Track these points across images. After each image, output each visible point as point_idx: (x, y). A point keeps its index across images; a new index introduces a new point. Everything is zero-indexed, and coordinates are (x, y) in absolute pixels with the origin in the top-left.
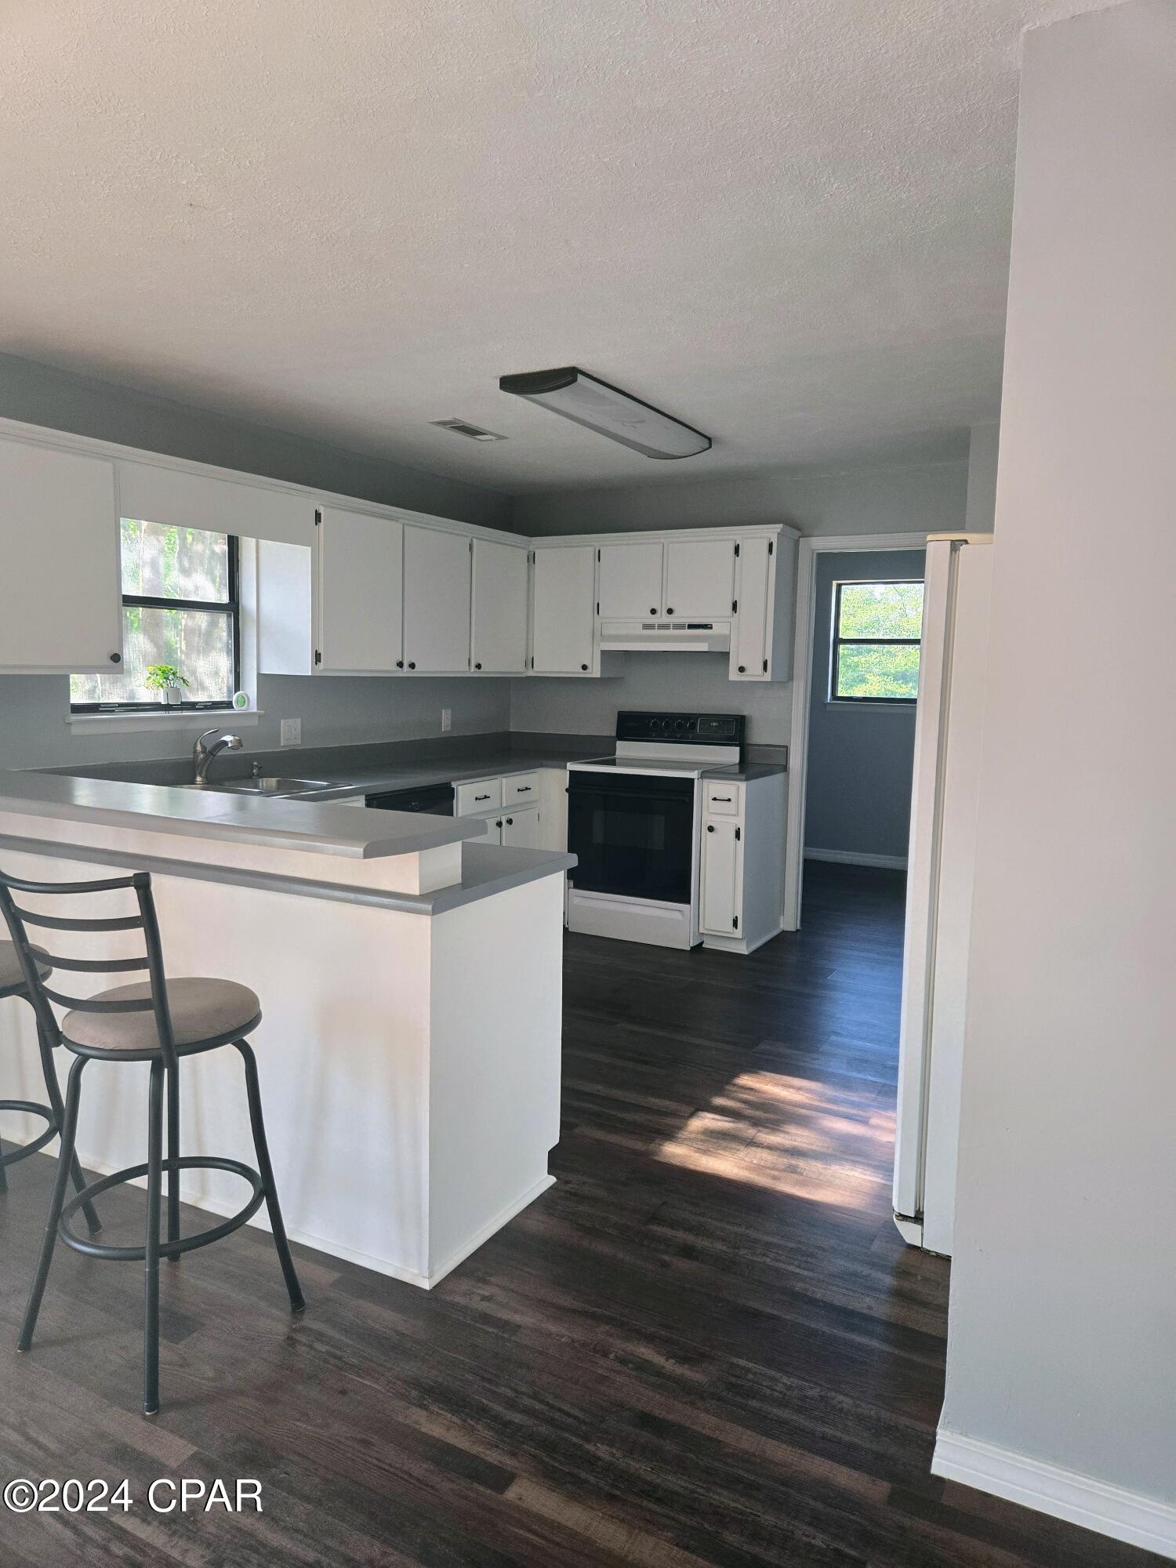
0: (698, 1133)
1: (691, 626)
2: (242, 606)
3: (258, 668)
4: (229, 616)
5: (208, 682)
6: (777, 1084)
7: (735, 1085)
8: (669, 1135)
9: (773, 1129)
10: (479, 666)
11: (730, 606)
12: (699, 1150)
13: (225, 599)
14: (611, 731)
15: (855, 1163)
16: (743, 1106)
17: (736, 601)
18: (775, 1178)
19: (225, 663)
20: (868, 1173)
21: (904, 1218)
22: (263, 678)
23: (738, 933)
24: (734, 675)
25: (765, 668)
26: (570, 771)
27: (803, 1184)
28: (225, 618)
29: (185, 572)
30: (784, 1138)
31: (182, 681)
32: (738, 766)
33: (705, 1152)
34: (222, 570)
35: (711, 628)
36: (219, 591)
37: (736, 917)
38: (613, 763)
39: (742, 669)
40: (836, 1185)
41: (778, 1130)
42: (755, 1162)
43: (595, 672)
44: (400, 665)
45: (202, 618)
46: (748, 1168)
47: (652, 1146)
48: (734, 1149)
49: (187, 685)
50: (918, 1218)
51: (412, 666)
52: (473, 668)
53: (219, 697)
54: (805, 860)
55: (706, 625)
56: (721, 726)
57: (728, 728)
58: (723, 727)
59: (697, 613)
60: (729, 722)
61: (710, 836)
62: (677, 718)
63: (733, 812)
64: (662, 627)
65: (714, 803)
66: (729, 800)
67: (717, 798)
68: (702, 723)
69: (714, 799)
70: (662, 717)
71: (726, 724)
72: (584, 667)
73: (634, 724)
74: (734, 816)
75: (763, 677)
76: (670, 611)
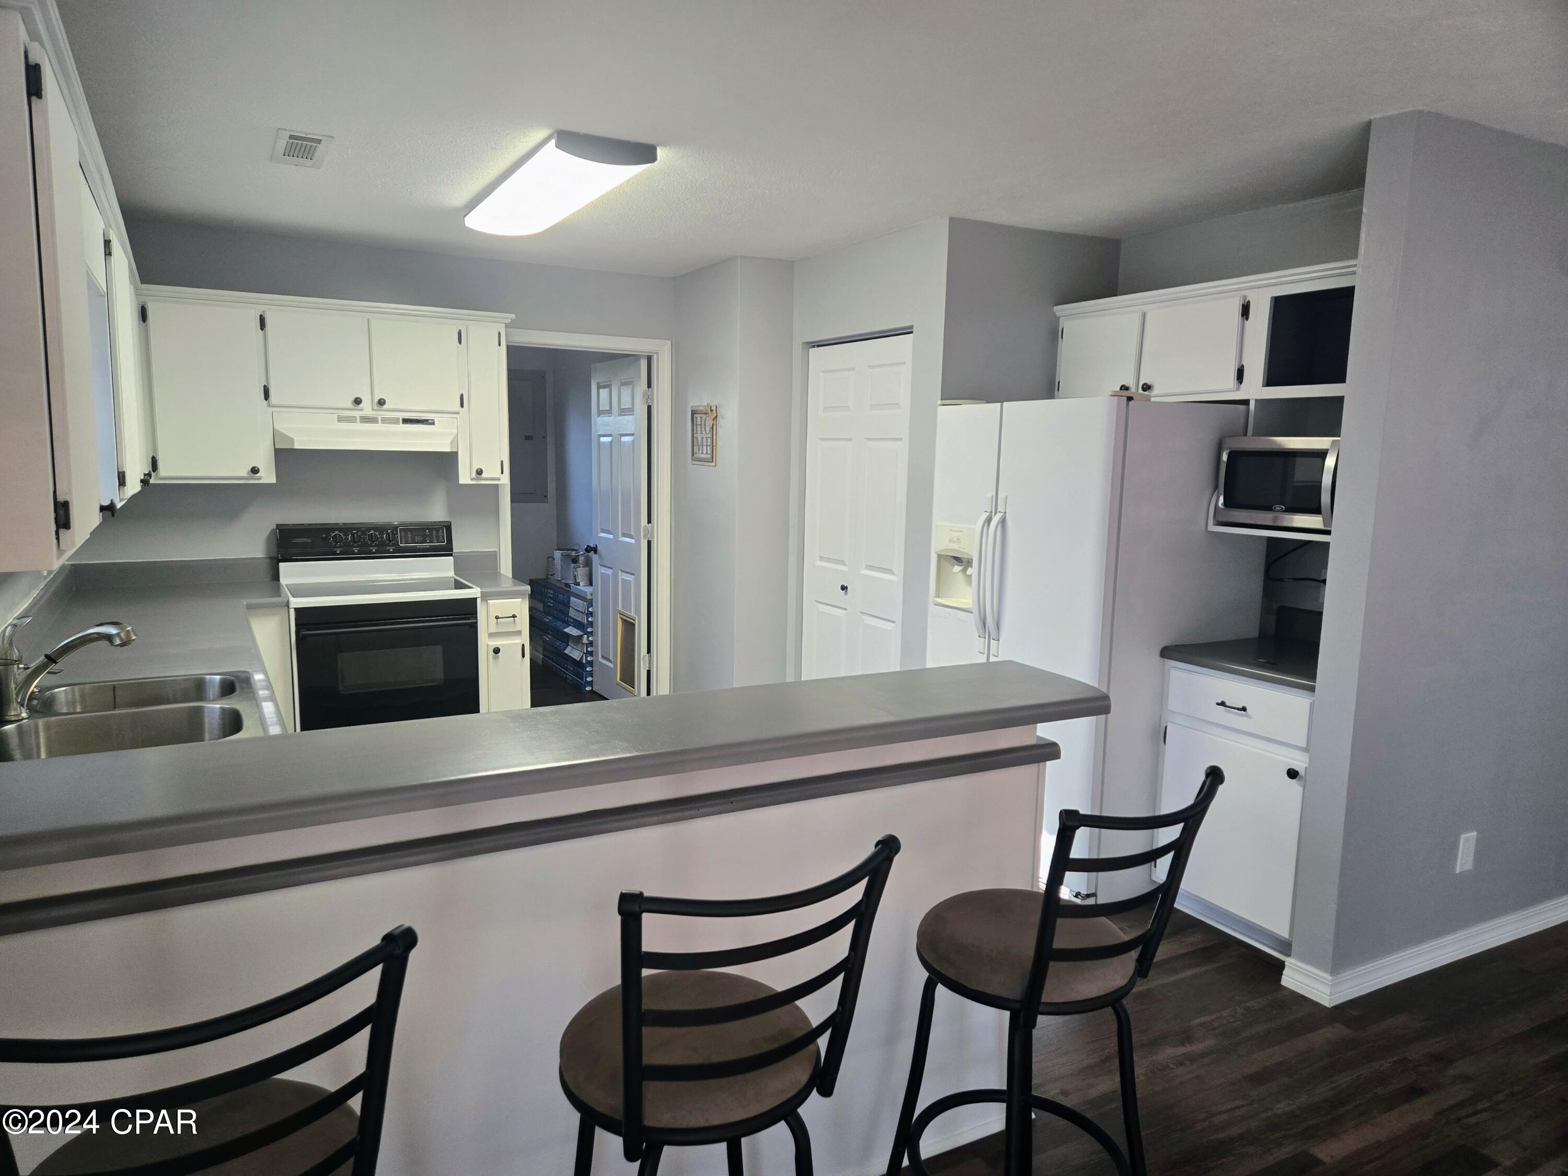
1: (406, 421)
11: (457, 401)
17: (463, 394)
24: (465, 477)
25: (502, 471)
26: (296, 609)
35: (433, 423)
39: (479, 472)
43: (268, 476)
55: (427, 420)
56: (428, 536)
57: (438, 537)
58: (431, 536)
59: (415, 409)
60: (437, 530)
61: (495, 658)
62: (369, 529)
63: (518, 629)
64: (366, 420)
65: (497, 622)
66: (514, 616)
67: (500, 616)
68: (403, 534)
69: (497, 618)
70: (346, 529)
71: (434, 532)
72: (255, 471)
73: (305, 540)
74: (519, 633)
75: (499, 479)
76: (381, 402)
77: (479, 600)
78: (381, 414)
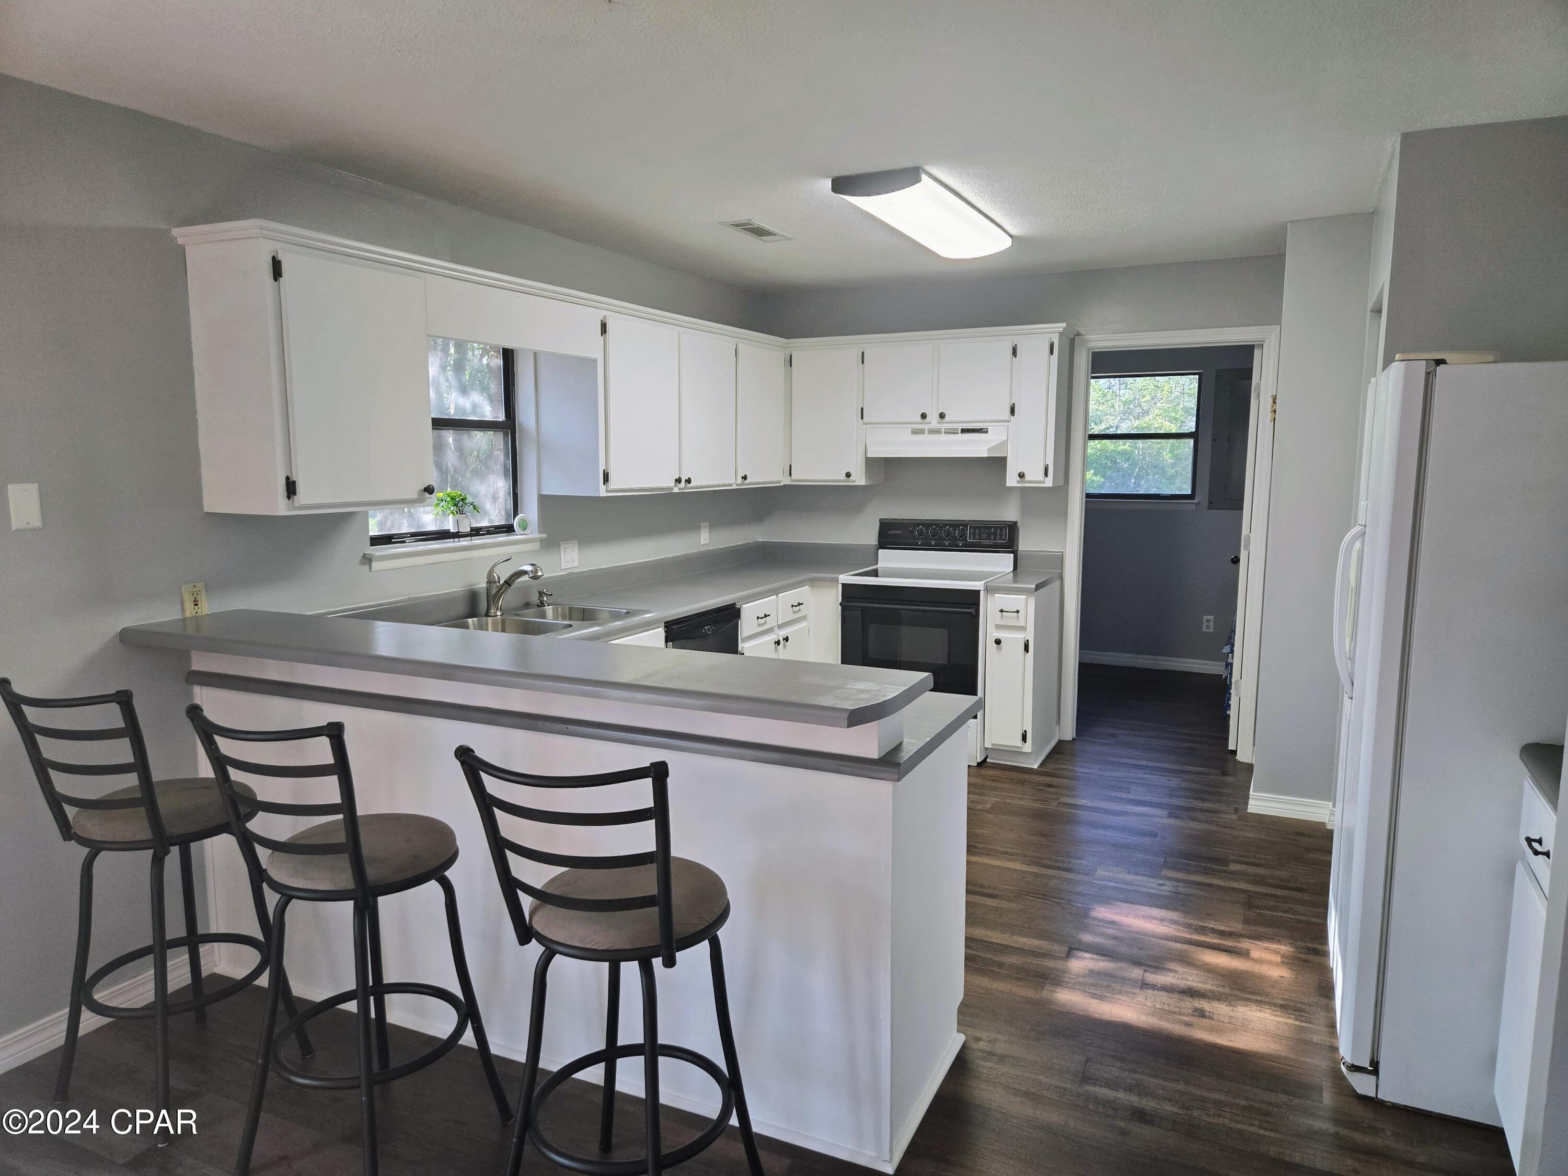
0: (1085, 976)
1: (964, 431)
2: (519, 423)
3: (539, 488)
4: (506, 435)
5: (488, 506)
6: (1136, 916)
7: (1095, 919)
8: (1055, 979)
9: (1157, 968)
10: (745, 478)
11: (1009, 410)
12: (1094, 996)
13: (502, 417)
14: (872, 539)
15: (1260, 1003)
16: (1115, 942)
17: (1014, 404)
18: (1188, 1024)
19: (501, 485)
20: (1279, 1013)
21: (1355, 1068)
22: (544, 500)
23: (1028, 747)
24: (1012, 480)
25: (1046, 474)
26: (842, 584)
27: (1219, 1031)
28: (502, 436)
29: (464, 390)
30: (1174, 977)
31: (472, 506)
32: (1012, 573)
33: (1101, 998)
34: (496, 387)
35: (987, 432)
36: (494, 409)
37: (1025, 731)
38: (875, 573)
39: (1021, 476)
40: (1253, 1029)
41: (1164, 968)
42: (1158, 1006)
43: (859, 479)
44: (678, 481)
45: (480, 438)
46: (1153, 1014)
47: (1045, 993)
48: (1131, 993)
49: (478, 511)
50: (1374, 1069)
51: (688, 481)
52: (740, 481)
53: (499, 521)
54: (1080, 664)
55: (981, 429)
56: (992, 534)
57: (1001, 535)
58: (995, 534)
59: (972, 418)
60: (1001, 529)
61: (999, 649)
62: (945, 525)
63: (1022, 624)
64: (933, 431)
65: (1002, 616)
66: (1018, 612)
67: (1004, 610)
68: (972, 530)
69: (1002, 611)
70: (928, 524)
71: (998, 531)
72: (848, 475)
73: (898, 532)
74: (1023, 629)
75: (1044, 482)
76: (942, 416)
77: (982, 593)
78: (943, 426)
